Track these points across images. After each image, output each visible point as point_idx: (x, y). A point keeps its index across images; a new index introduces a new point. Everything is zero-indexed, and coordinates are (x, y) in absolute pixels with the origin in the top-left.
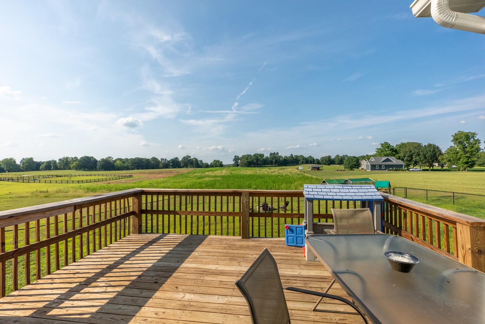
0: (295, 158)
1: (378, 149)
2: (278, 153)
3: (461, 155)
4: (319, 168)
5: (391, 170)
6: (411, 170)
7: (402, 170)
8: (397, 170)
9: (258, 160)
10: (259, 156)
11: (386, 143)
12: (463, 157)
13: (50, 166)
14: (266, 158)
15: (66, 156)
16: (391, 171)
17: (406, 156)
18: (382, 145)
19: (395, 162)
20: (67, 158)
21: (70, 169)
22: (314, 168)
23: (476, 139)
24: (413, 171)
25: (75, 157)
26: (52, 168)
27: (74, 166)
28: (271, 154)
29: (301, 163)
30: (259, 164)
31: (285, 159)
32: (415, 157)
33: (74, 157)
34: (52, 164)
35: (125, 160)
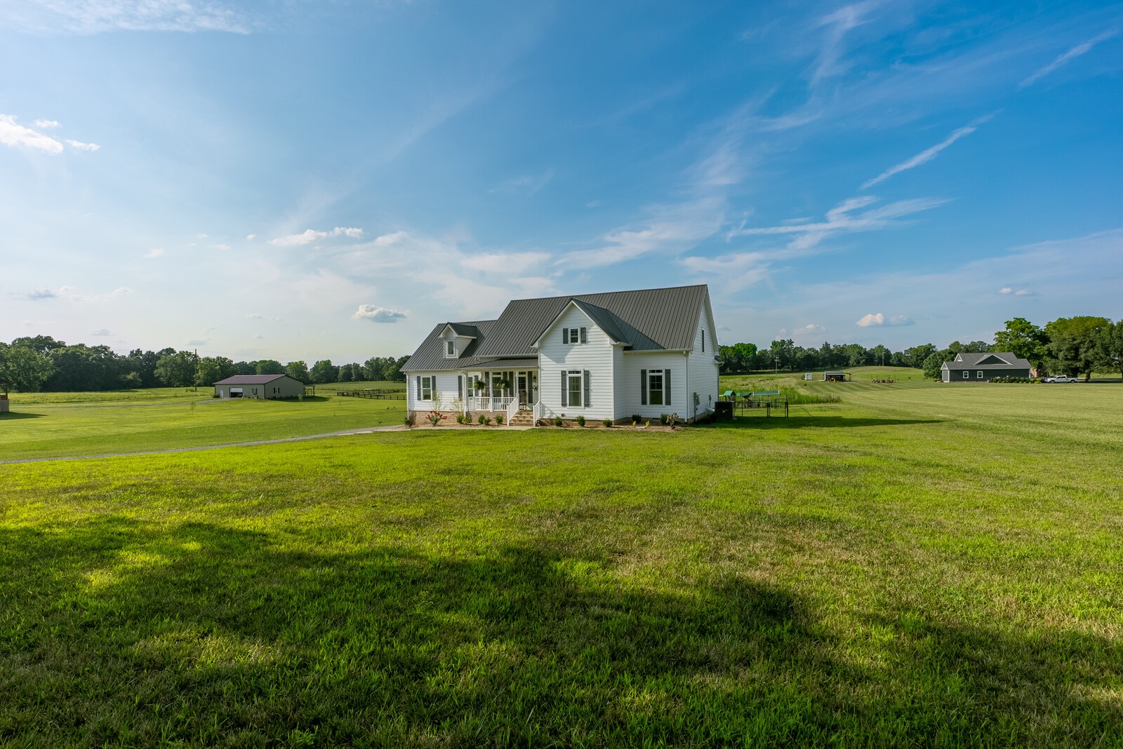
0: (835, 352)
1: (1000, 333)
2: (791, 342)
4: (842, 376)
5: (997, 381)
6: (1049, 380)
7: (1025, 380)
8: (1012, 381)
9: (740, 358)
10: (745, 350)
11: (1021, 321)
13: (351, 374)
14: (763, 355)
15: (375, 357)
16: (998, 384)
17: (1064, 348)
18: (1009, 325)
19: (1009, 364)
20: (378, 359)
21: (383, 379)
22: (831, 376)
24: (1055, 382)
25: (391, 358)
26: (354, 377)
27: (390, 375)
28: (774, 344)
29: (855, 363)
30: (745, 368)
31: (809, 355)
32: (1085, 352)
33: (388, 358)
34: (353, 371)
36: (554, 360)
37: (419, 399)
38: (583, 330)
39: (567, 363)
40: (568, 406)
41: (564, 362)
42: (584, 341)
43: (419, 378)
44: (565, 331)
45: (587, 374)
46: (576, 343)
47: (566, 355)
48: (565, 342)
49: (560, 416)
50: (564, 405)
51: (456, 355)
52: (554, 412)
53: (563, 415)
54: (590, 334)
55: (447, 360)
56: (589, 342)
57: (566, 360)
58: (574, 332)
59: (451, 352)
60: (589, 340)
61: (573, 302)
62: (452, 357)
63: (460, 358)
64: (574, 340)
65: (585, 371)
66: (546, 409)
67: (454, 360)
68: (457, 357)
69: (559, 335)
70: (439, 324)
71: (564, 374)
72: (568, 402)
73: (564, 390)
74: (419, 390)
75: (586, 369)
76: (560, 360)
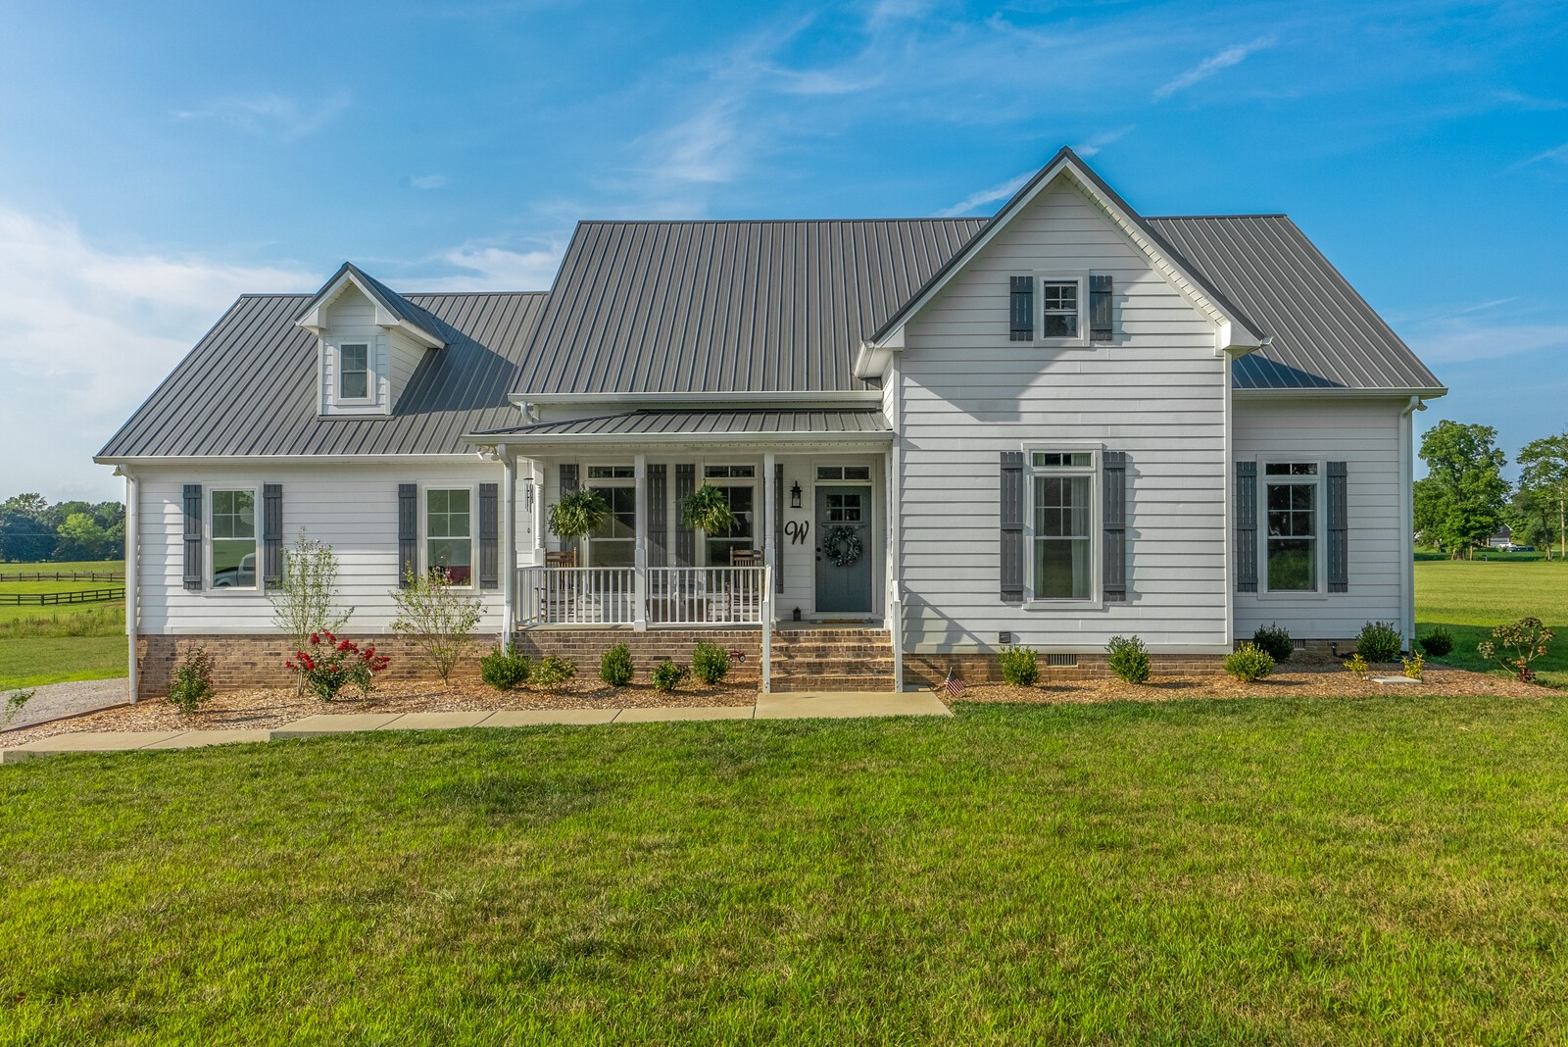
3: (1448, 505)
12: (1453, 511)
23: (1492, 448)
35: (104, 513)
36: (966, 404)
37: (193, 583)
38: (1101, 290)
39: (1026, 419)
40: (1030, 600)
41: (1015, 414)
42: (1104, 331)
43: (192, 495)
44: (1021, 289)
45: (1116, 465)
46: (1070, 341)
47: (1026, 387)
48: (1021, 330)
49: (992, 641)
50: (1012, 592)
51: (381, 396)
52: (967, 625)
53: (1005, 637)
54: (1132, 302)
55: (335, 420)
56: (1128, 336)
57: (1024, 406)
58: (1059, 293)
59: (353, 383)
60: (1126, 328)
61: (1070, 165)
62: (356, 407)
63: (401, 408)
64: (1059, 327)
65: (1106, 455)
66: (927, 613)
67: (373, 420)
68: (385, 409)
69: (990, 304)
70: (248, 297)
71: (1012, 465)
72: (1029, 582)
73: (1011, 530)
74: (193, 544)
75: (1114, 446)
76: (996, 407)
